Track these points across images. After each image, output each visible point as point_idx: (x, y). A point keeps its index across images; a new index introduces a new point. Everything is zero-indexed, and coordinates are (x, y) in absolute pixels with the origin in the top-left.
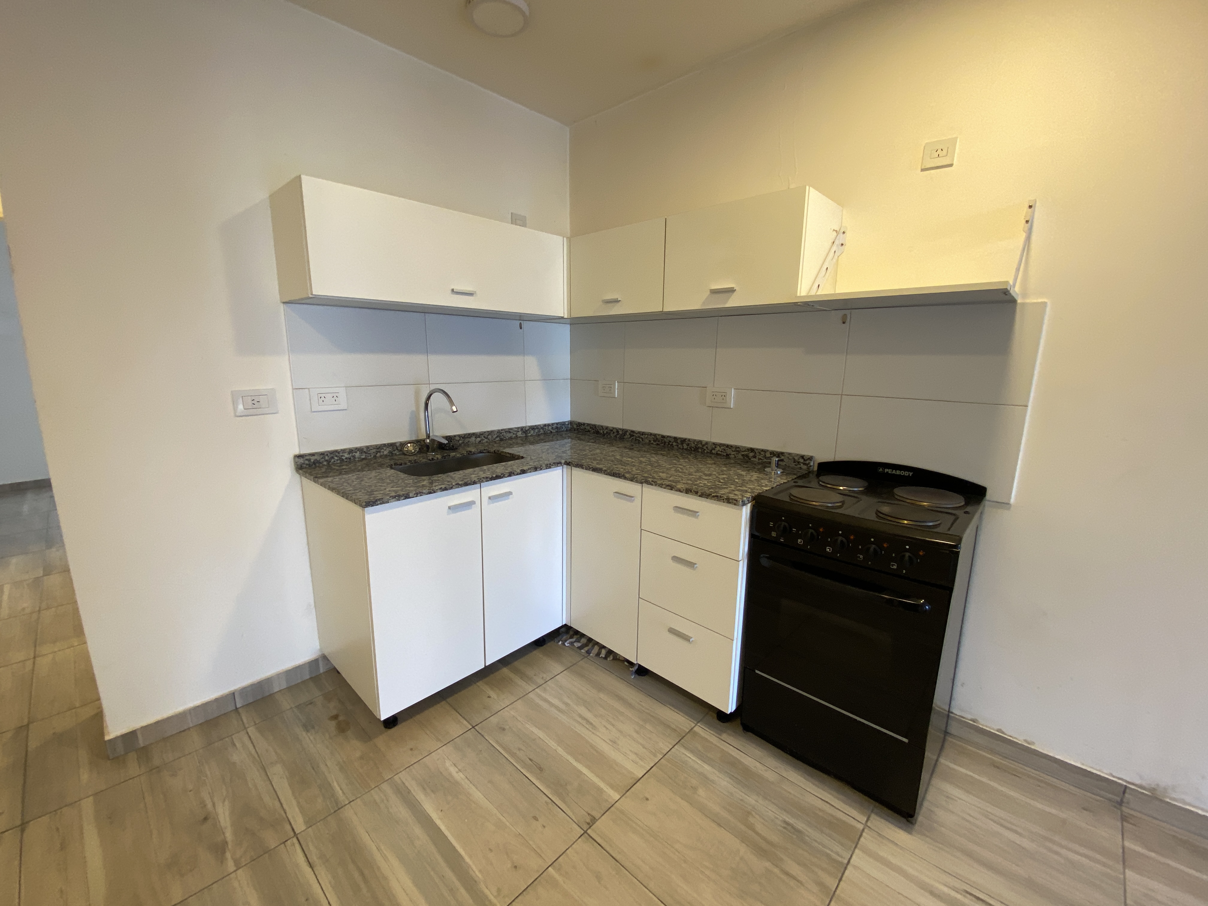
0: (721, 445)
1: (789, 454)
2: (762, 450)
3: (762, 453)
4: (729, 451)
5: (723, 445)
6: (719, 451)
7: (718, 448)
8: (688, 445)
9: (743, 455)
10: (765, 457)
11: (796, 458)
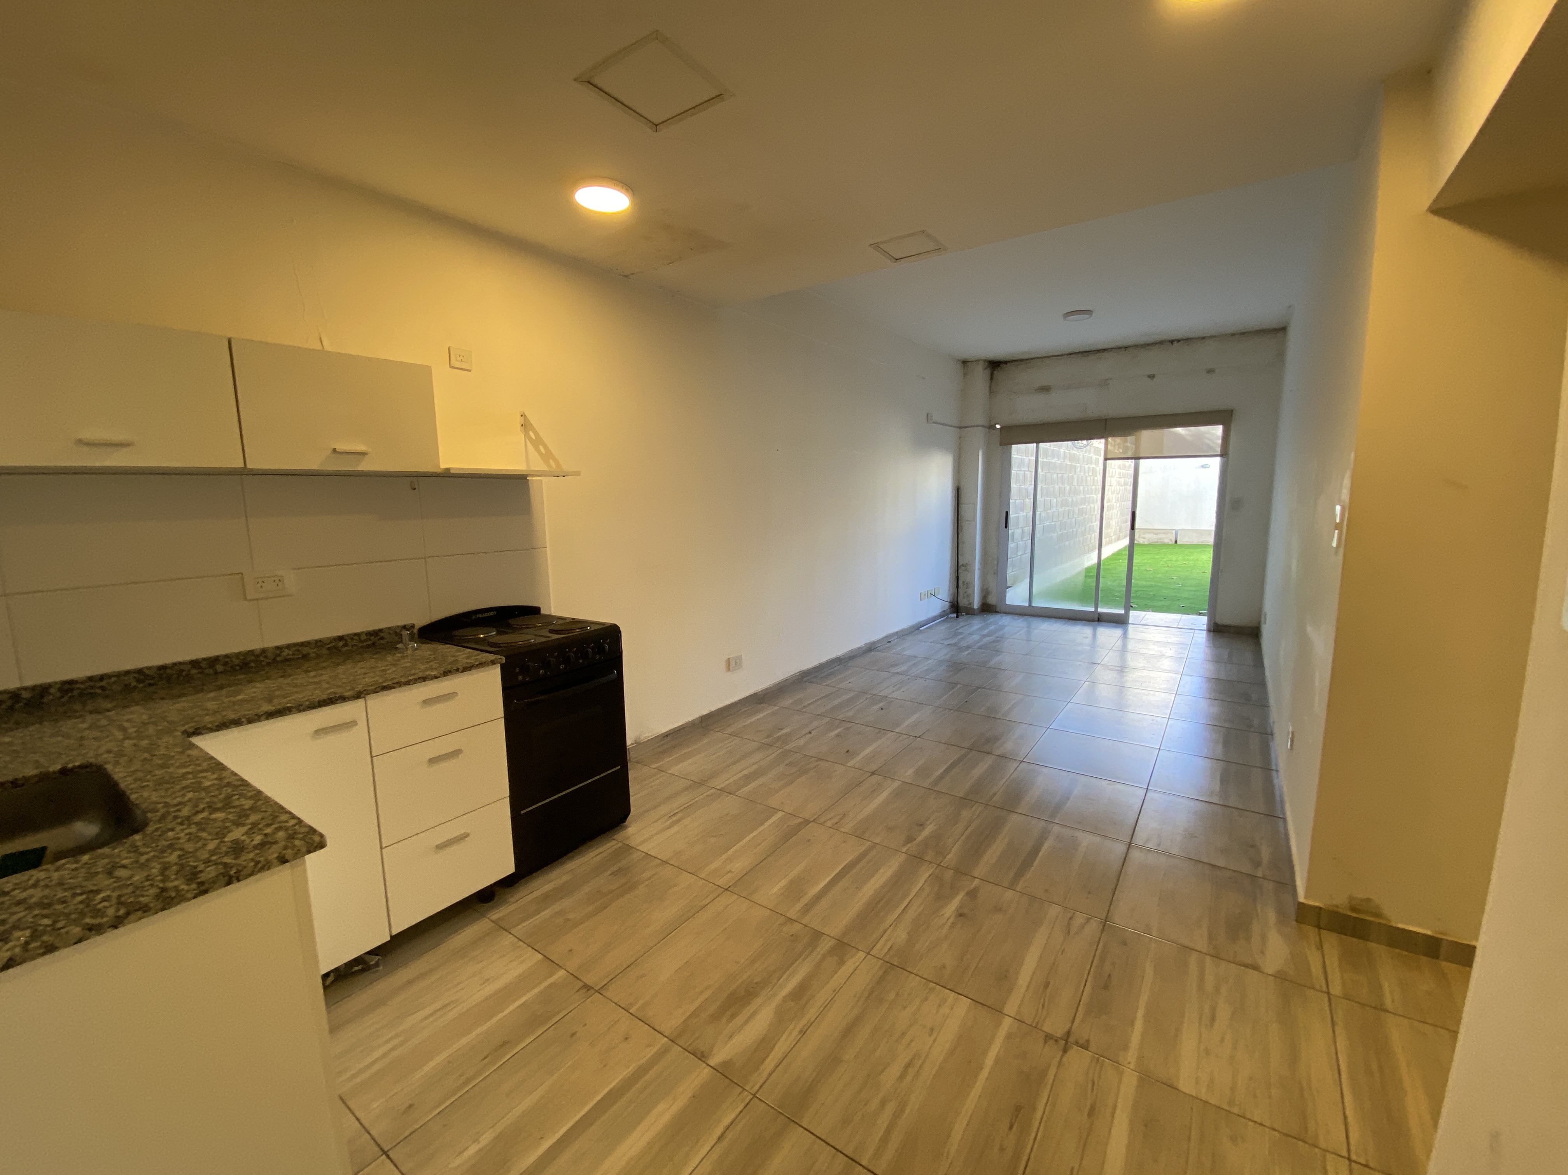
0: (289, 646)
1: (389, 628)
2: (356, 634)
3: (356, 637)
4: (305, 650)
5: (295, 645)
6: (288, 655)
7: (286, 652)
8: (226, 664)
9: (328, 649)
10: (360, 641)
11: (398, 631)
